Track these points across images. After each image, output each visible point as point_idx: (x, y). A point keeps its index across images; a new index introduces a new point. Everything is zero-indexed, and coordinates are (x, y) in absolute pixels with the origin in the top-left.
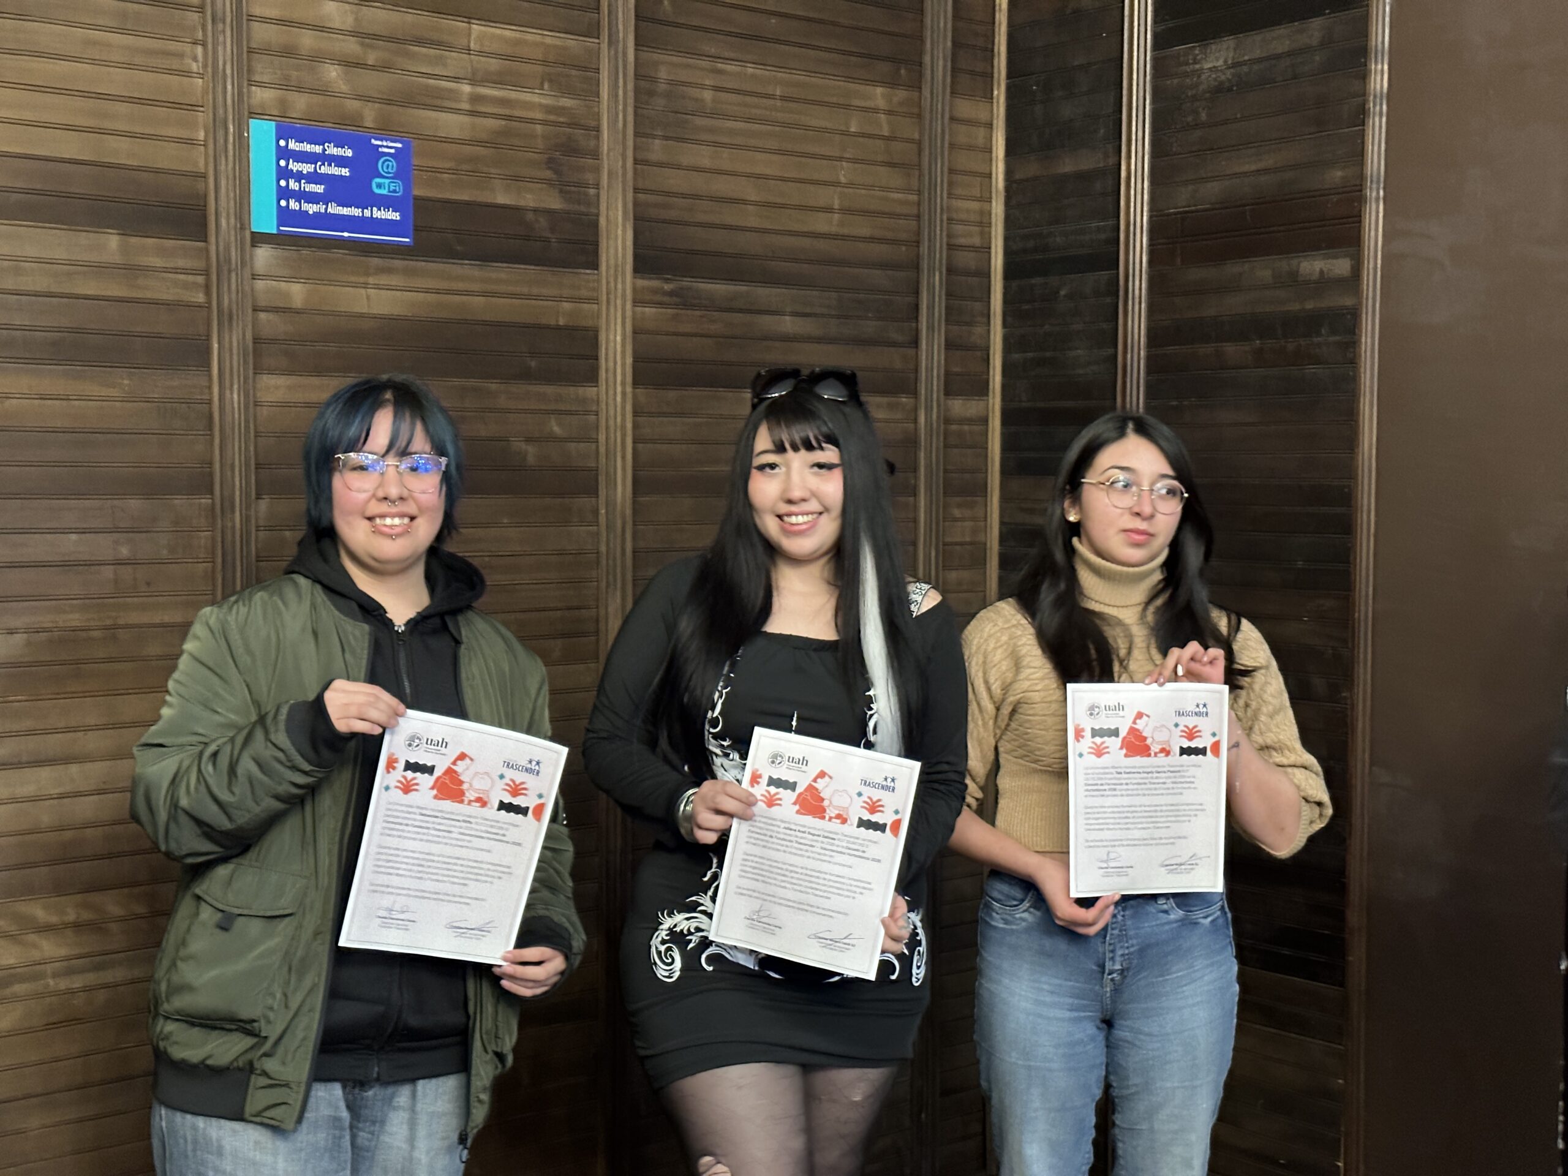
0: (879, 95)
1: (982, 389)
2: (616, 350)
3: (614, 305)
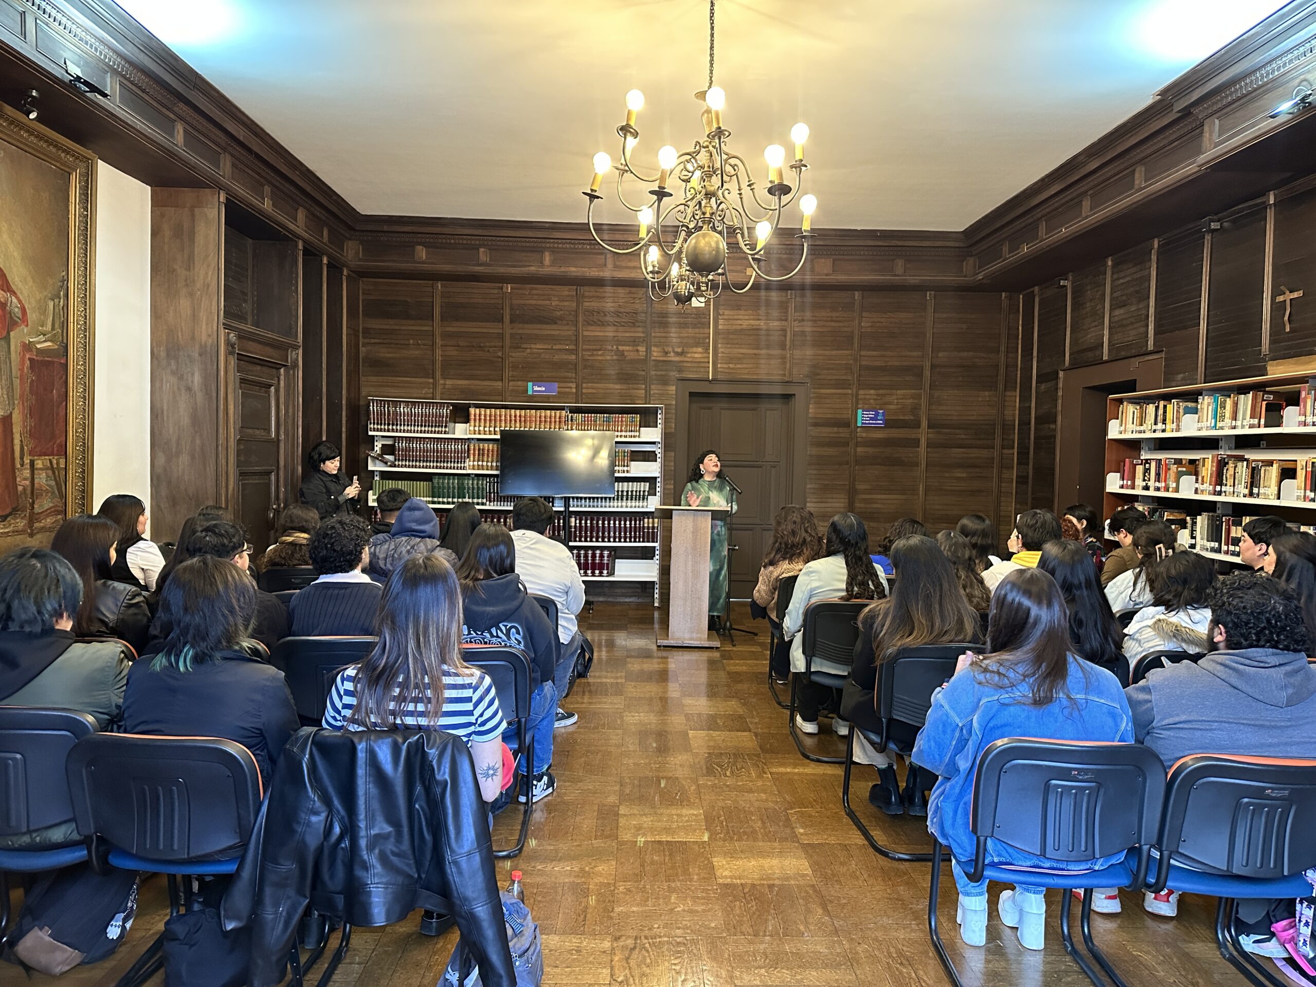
1: (1013, 448)
2: (923, 442)
3: (923, 435)
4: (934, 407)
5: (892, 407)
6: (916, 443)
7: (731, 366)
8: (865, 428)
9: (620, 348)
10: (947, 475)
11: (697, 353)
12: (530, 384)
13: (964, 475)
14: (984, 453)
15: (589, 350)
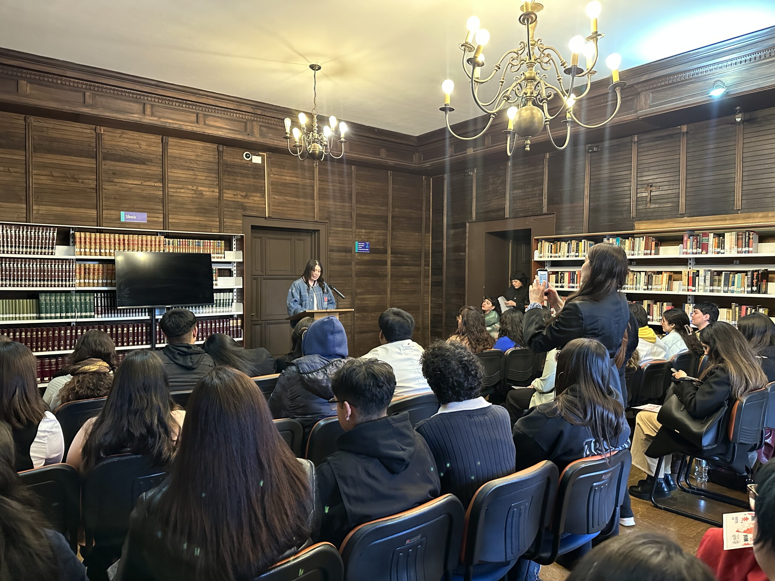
0: (417, 234)
1: (429, 266)
2: (389, 262)
3: (389, 258)
4: (393, 241)
5: (373, 240)
6: (385, 263)
7: (280, 208)
8: (360, 253)
9: (200, 188)
10: (400, 282)
11: (256, 198)
12: (122, 213)
13: (408, 282)
14: (416, 269)
15: (174, 188)
